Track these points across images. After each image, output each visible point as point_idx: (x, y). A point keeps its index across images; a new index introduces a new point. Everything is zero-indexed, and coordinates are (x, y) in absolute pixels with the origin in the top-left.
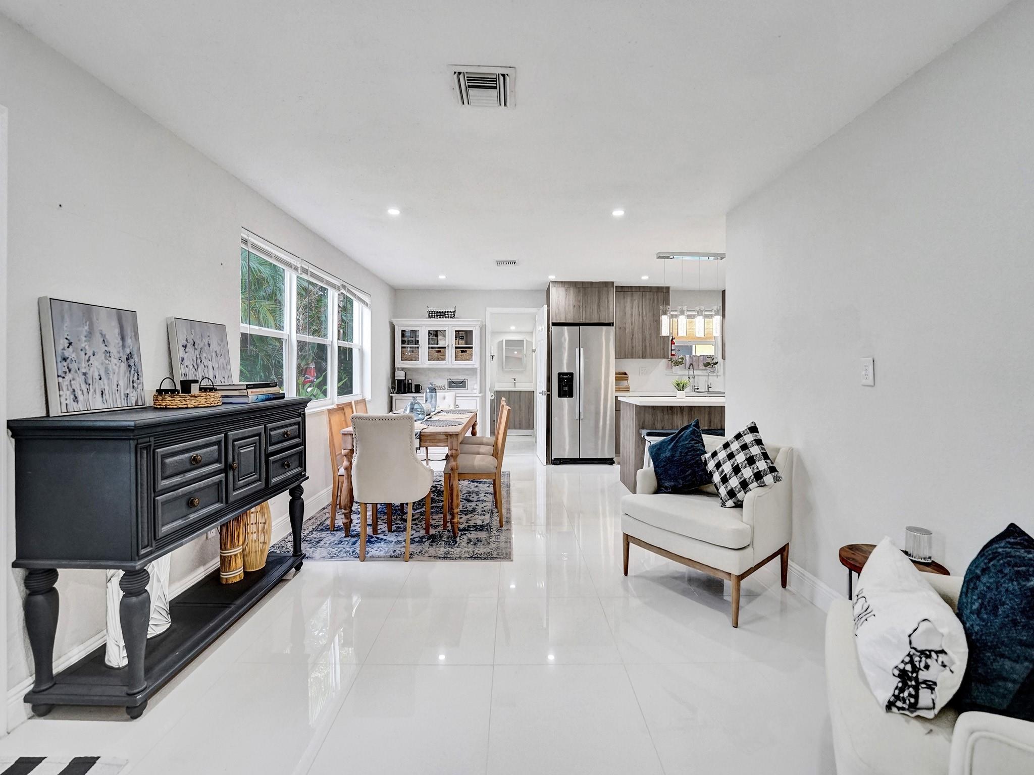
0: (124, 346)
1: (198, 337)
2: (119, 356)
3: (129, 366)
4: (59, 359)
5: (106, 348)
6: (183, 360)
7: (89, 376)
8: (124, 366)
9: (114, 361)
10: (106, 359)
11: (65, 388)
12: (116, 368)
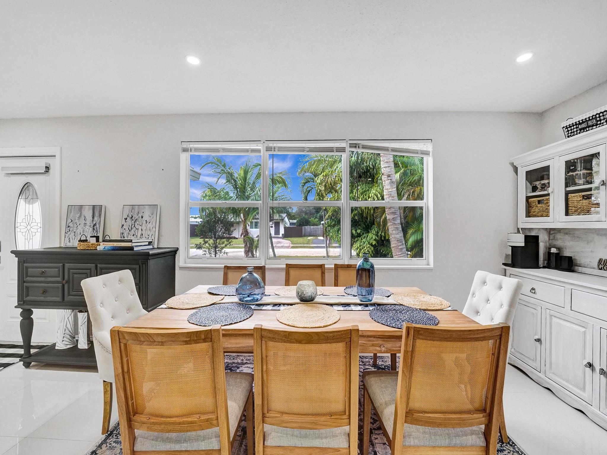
0: (93, 221)
1: (135, 213)
2: (90, 225)
3: (94, 229)
4: (67, 227)
5: (85, 222)
6: (123, 225)
7: (76, 233)
8: (91, 229)
9: (87, 227)
10: (84, 226)
11: (67, 237)
12: (88, 230)
